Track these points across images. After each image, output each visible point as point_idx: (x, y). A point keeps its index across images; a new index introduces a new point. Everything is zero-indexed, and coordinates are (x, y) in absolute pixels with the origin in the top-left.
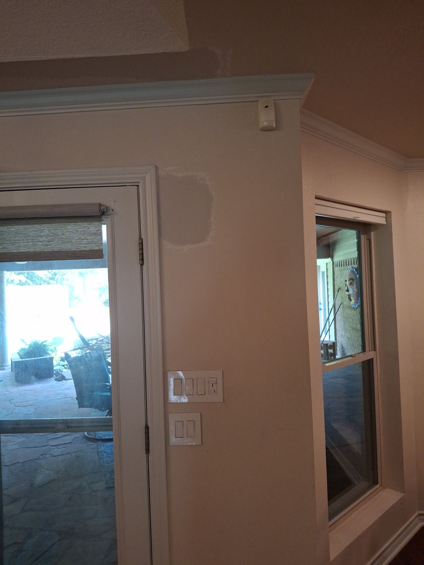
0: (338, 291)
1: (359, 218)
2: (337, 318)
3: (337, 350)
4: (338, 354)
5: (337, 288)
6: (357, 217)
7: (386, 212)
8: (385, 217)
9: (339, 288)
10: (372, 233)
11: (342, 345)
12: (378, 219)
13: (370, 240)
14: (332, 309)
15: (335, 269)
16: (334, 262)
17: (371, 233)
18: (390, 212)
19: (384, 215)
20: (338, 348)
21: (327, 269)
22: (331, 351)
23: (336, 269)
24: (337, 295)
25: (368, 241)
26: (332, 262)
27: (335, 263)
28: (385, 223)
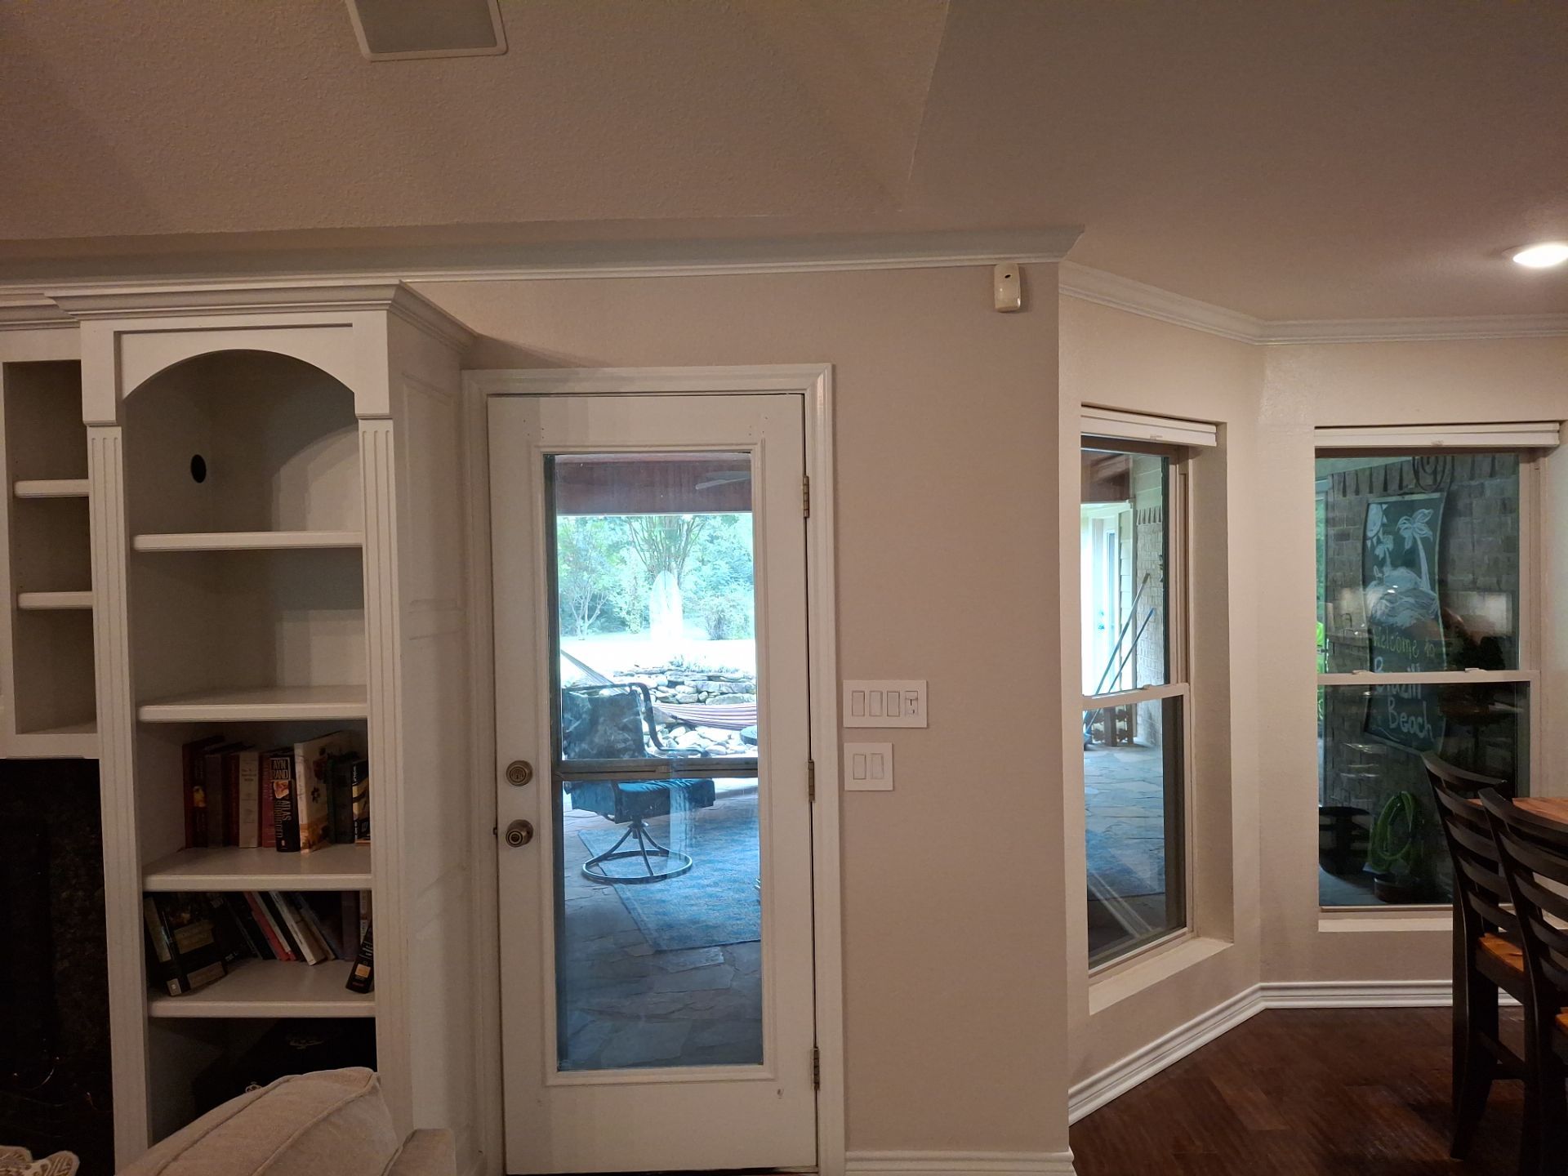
0: (1145, 581)
1: (1161, 437)
2: (1139, 648)
3: (1137, 723)
4: (1138, 735)
5: (1141, 575)
6: (1158, 436)
7: (1217, 424)
8: (1215, 434)
9: (1148, 575)
10: (1191, 462)
11: (1148, 710)
12: (1201, 437)
13: (1185, 476)
14: (1127, 625)
15: (1138, 528)
16: (1137, 511)
17: (1188, 464)
18: (1225, 423)
19: (1213, 429)
20: (1139, 720)
21: (1120, 528)
22: (1121, 725)
23: (1141, 527)
24: (1141, 591)
25: (1182, 477)
26: (1132, 510)
27: (1141, 515)
28: (1215, 445)
